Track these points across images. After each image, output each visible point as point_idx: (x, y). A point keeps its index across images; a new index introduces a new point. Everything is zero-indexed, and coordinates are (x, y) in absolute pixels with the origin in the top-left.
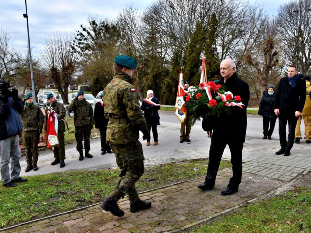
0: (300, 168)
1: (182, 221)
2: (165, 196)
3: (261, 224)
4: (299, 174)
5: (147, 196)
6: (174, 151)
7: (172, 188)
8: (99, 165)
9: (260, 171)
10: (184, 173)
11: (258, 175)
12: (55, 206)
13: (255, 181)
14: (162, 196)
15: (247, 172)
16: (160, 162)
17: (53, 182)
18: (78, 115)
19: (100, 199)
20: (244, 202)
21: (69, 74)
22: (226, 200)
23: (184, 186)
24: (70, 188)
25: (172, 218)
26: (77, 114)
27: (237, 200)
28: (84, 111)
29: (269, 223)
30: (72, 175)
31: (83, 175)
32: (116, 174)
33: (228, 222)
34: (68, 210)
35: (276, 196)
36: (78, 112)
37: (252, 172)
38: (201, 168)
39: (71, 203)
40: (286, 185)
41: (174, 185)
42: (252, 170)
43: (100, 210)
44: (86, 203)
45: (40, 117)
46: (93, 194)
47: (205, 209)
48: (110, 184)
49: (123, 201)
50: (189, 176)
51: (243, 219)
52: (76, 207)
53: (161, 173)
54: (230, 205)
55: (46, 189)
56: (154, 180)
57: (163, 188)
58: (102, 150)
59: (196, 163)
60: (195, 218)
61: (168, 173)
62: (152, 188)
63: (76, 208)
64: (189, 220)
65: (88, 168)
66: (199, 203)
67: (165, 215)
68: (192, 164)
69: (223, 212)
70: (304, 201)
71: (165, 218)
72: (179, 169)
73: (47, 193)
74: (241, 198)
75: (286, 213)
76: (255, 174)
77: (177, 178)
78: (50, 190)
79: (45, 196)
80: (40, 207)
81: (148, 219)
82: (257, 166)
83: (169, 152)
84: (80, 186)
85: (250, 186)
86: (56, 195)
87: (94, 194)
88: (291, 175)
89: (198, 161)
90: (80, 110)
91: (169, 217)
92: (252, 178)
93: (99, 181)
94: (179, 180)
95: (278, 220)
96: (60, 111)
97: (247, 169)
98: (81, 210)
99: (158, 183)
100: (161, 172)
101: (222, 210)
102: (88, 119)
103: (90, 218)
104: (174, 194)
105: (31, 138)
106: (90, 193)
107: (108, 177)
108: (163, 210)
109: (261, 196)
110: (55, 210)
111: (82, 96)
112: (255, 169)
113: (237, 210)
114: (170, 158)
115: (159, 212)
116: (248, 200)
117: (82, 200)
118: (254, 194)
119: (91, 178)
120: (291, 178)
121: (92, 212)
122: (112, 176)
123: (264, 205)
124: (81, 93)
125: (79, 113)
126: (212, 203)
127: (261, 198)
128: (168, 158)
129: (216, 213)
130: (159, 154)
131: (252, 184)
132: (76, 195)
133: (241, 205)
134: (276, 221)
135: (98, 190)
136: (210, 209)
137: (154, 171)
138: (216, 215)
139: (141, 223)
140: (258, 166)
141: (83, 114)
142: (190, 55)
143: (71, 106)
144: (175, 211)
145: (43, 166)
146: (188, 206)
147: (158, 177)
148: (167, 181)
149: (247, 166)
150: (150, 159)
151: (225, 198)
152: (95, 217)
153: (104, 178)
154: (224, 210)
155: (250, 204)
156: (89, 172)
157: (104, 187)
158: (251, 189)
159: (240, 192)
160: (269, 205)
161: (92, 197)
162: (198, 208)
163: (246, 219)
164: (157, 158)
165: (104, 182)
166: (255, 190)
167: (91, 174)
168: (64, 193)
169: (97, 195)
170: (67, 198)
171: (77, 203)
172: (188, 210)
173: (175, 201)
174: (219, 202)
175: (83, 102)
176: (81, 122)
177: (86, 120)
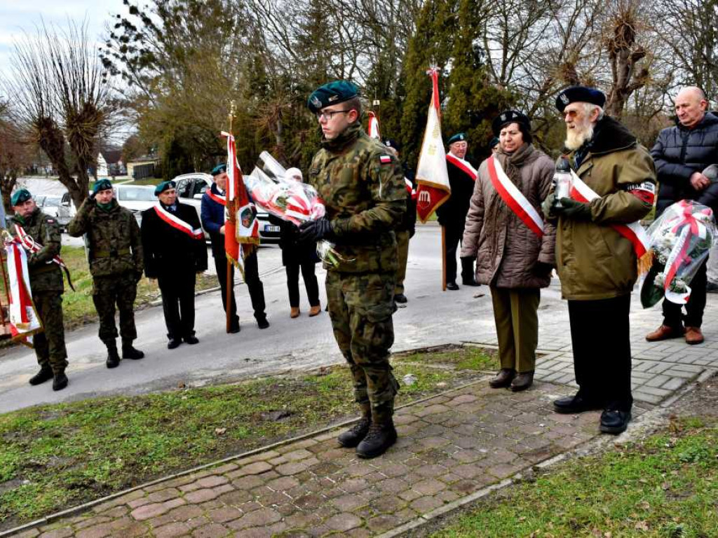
0: (691, 364)
1: (347, 532)
2: (314, 461)
3: (564, 531)
4: (688, 382)
5: (265, 461)
8: (159, 378)
11: (573, 388)
12: (5, 507)
14: (306, 458)
15: (546, 382)
16: (321, 362)
17: (17, 436)
18: (98, 245)
19: (134, 479)
20: (527, 468)
21: (87, 133)
22: (476, 465)
24: (58, 451)
25: (323, 523)
26: (95, 241)
27: (509, 463)
28: (114, 234)
29: (587, 528)
30: (72, 413)
31: (102, 411)
32: (192, 402)
33: (473, 528)
34: (39, 517)
35: (618, 446)
36: (97, 237)
37: (558, 381)
38: (423, 375)
39: (55, 495)
40: (647, 414)
41: (342, 426)
42: (557, 375)
43: (126, 511)
44: (96, 490)
46: (119, 463)
47: (416, 492)
48: (172, 432)
49: (196, 480)
51: (516, 520)
52: (65, 506)
53: (316, 392)
54: (487, 477)
56: (293, 413)
57: (313, 436)
58: (169, 336)
59: (415, 359)
60: (385, 521)
61: (333, 394)
62: (282, 437)
63: (66, 509)
64: (367, 528)
65: (128, 389)
66: (404, 475)
67: (305, 514)
68: (402, 363)
69: (464, 501)
70: (691, 461)
71: (303, 524)
74: (519, 455)
75: (639, 496)
76: (566, 384)
81: (254, 530)
84: (86, 438)
85: (549, 420)
87: (123, 464)
88: (664, 387)
89: (419, 356)
90: (104, 231)
91: (314, 522)
93: (142, 425)
95: (612, 518)
96: (44, 237)
97: (546, 372)
98: (77, 513)
99: (301, 422)
101: (464, 494)
102: (129, 253)
104: (338, 451)
106: (113, 460)
107: (171, 411)
108: (301, 501)
109: (575, 447)
110: (4, 518)
111: (108, 193)
112: (569, 370)
113: (504, 493)
115: (291, 506)
116: (539, 463)
117: (86, 482)
118: (556, 444)
119: (125, 416)
120: (664, 393)
121: (104, 519)
122: (181, 407)
123: (579, 474)
124: (104, 186)
125: (101, 239)
126: (439, 474)
127: (575, 454)
129: (446, 502)
132: (70, 471)
133: (519, 476)
134: (608, 521)
135: (133, 452)
136: (431, 492)
137: (297, 387)
138: (446, 508)
141: (114, 241)
142: (416, 68)
143: (76, 222)
144: (334, 502)
145: (8, 390)
146: (370, 488)
147: (305, 406)
148: (327, 415)
149: (547, 365)
150: (294, 355)
151: (476, 457)
152: (110, 532)
153: (158, 416)
154: (468, 494)
155: (544, 472)
156: (122, 401)
157: (154, 441)
158: (549, 430)
159: (520, 440)
160: (594, 476)
161: (114, 474)
162: (398, 490)
163: (524, 520)
164: (313, 351)
165: (155, 428)
166: (561, 431)
167: (127, 406)
168: (38, 466)
169: (130, 465)
170: (45, 479)
171: (71, 493)
172: (370, 498)
173: (338, 472)
174: (458, 470)
175: (111, 209)
176: (109, 264)
177: (123, 256)
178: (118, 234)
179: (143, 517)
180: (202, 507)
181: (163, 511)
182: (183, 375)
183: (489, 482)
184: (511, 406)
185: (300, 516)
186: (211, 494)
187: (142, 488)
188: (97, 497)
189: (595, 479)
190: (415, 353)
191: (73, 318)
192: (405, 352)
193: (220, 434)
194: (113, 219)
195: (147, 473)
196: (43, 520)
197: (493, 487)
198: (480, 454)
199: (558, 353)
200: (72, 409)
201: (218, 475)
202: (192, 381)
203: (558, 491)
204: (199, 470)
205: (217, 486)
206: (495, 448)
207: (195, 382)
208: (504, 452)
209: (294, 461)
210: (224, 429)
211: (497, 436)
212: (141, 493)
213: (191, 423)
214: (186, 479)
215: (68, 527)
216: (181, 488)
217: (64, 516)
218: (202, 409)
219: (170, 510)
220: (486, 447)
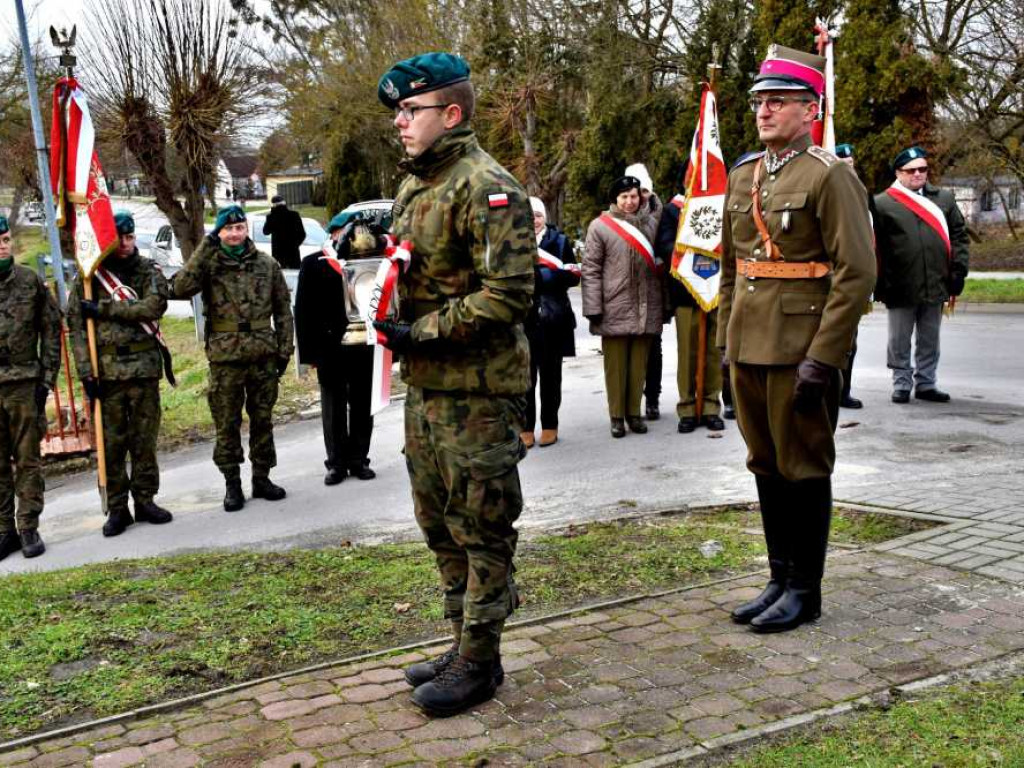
1: (582, 757)
2: (542, 656)
6: (642, 468)
7: (580, 620)
8: (309, 530)
9: (1001, 560)
10: (654, 563)
11: (985, 576)
12: (73, 695)
13: (963, 602)
14: (531, 652)
15: (939, 565)
16: (571, 517)
17: (88, 600)
18: (220, 311)
19: (266, 666)
20: (882, 689)
21: (205, 126)
22: (799, 679)
23: (631, 616)
24: (151, 623)
25: (548, 742)
26: (216, 305)
27: (851, 680)
28: (246, 294)
30: (173, 571)
31: (220, 570)
32: (359, 564)
33: (778, 765)
34: (124, 711)
37: (960, 565)
38: (734, 544)
39: (145, 682)
41: (593, 610)
42: (961, 556)
43: (253, 708)
44: (208, 680)
45: (46, 318)
46: (244, 644)
47: (696, 709)
48: (327, 606)
49: (359, 672)
50: (672, 575)
52: (162, 698)
53: (557, 561)
54: (812, 697)
55: (48, 627)
57: (544, 622)
59: (726, 519)
60: (642, 746)
61: (584, 563)
63: (160, 702)
64: (614, 753)
65: (259, 545)
66: (680, 685)
67: (521, 728)
68: (702, 524)
69: (770, 729)
71: (516, 741)
72: (638, 545)
73: (51, 642)
74: (871, 670)
76: (973, 571)
77: (618, 582)
78: (67, 630)
79: (40, 657)
80: (9, 701)
81: (442, 742)
82: (992, 539)
83: (618, 476)
84: (195, 607)
85: (932, 623)
86: (86, 651)
87: (249, 646)
89: (733, 515)
90: (230, 290)
91: (533, 739)
92: (953, 588)
93: (281, 593)
94: (623, 590)
97: (942, 551)
98: (179, 708)
99: (529, 602)
100: (556, 558)
101: (772, 718)
103: (205, 739)
104: (582, 645)
105: (12, 413)
106: (235, 640)
107: (326, 575)
109: (969, 667)
110: (72, 710)
111: (238, 228)
112: (981, 550)
113: (839, 721)
114: (620, 499)
116: (902, 684)
117: (193, 668)
118: (937, 658)
119: (254, 579)
121: (220, 717)
122: (343, 571)
123: (965, 704)
124: (233, 217)
125: (226, 301)
126: (736, 687)
127: (967, 676)
128: (608, 502)
129: (741, 727)
130: (575, 483)
131: (943, 618)
132: (170, 650)
133: (865, 700)
135: (265, 630)
136: (719, 711)
138: (740, 736)
139: (410, 757)
140: (999, 539)
141: (246, 306)
144: (567, 715)
145: (69, 538)
146: (626, 698)
147: (538, 579)
148: (570, 594)
151: (801, 668)
152: (228, 735)
153: (305, 582)
154: (779, 718)
155: (909, 698)
156: (250, 558)
157: (296, 616)
158: (929, 637)
159: (876, 648)
160: (990, 707)
161: (237, 659)
162: (668, 705)
163: (861, 760)
164: (561, 500)
165: (300, 598)
166: (949, 640)
167: (258, 565)
168: (122, 642)
169: (260, 648)
170: (132, 661)
171: (170, 682)
172: (623, 712)
173: (578, 674)
174: (769, 684)
175: (242, 255)
176: (237, 343)
177: (259, 331)
178: (252, 295)
179: (277, 716)
180: (367, 709)
181: (307, 709)
182: (347, 528)
183: (815, 704)
184: (871, 598)
185: (513, 730)
186: (382, 692)
187: (277, 679)
188: (210, 689)
189: (989, 711)
190: (727, 511)
191: (173, 432)
192: (711, 507)
193: (401, 612)
194: (246, 270)
195: (286, 660)
196: (130, 713)
197: (821, 712)
198: (808, 663)
199: (971, 522)
200: (172, 566)
201: (393, 667)
202: (362, 536)
203: (923, 724)
204: (364, 660)
205: (392, 682)
206: (833, 656)
207: (367, 539)
208: (849, 664)
209: (512, 654)
210: (408, 605)
211: (839, 640)
212: (276, 685)
213: (357, 594)
214: (345, 670)
215: (168, 725)
216: (336, 681)
217: (161, 711)
218: (375, 574)
219: (319, 709)
220: (818, 654)
